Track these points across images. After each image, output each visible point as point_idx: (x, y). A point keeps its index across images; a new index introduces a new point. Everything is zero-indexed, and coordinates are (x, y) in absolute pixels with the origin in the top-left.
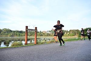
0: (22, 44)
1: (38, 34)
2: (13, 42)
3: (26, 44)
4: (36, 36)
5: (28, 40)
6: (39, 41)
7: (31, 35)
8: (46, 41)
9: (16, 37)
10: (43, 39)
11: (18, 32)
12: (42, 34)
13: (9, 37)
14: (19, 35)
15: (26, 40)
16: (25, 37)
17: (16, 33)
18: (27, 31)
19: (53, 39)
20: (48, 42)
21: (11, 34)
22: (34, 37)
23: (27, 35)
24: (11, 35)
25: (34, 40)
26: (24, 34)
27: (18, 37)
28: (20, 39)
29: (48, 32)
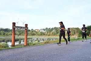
0: (7, 46)
1: (29, 32)
3: (13, 45)
4: (27, 35)
5: (15, 40)
6: (30, 42)
7: (20, 35)
8: (39, 41)
10: (35, 39)
11: (2, 30)
12: (34, 33)
14: (4, 34)
15: (13, 40)
16: (12, 37)
18: (14, 29)
19: (48, 39)
20: (41, 42)
22: (24, 37)
23: (15, 34)
25: (24, 41)
26: (10, 33)
27: (3, 37)
28: (6, 39)
29: (42, 31)
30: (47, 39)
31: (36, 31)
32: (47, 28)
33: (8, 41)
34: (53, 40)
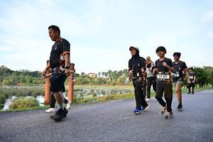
0: (36, 104)
1: (77, 79)
2: (14, 97)
4: (73, 84)
6: (78, 96)
9: (21, 87)
11: (27, 73)
12: (86, 80)
14: (31, 82)
15: (47, 93)
16: (45, 87)
17: (21, 76)
19: (113, 91)
20: (100, 98)
21: (11, 78)
24: (10, 82)
25: (67, 95)
27: (28, 87)
28: (33, 91)
29: (101, 76)
30: (109, 92)
31: (91, 76)
32: (110, 72)
33: (39, 94)
34: (121, 93)
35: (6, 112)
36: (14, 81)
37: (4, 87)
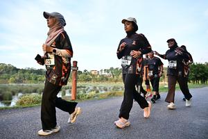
1: (79, 76)
2: (20, 94)
4: (76, 81)
8: (97, 92)
9: (27, 84)
11: (32, 71)
12: (88, 77)
13: (11, 85)
14: (36, 79)
17: (27, 74)
21: (17, 76)
24: (16, 80)
27: (33, 85)
29: (103, 73)
31: (93, 73)
32: (112, 69)
35: (14, 108)
36: (20, 78)
37: (10, 84)
